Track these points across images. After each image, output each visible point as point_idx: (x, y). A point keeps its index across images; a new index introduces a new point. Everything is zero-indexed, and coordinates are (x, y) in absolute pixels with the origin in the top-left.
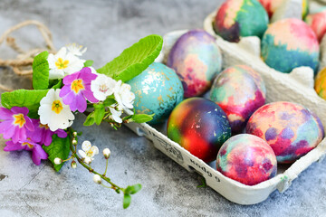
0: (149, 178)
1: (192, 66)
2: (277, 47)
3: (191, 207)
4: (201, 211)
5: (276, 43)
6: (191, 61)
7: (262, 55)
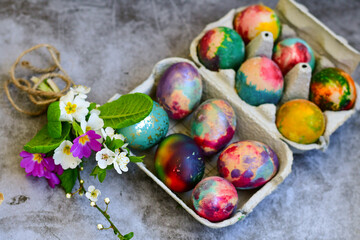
0: (139, 199)
1: (177, 100)
2: (248, 86)
3: (171, 227)
4: (178, 231)
5: (248, 83)
6: (177, 96)
7: (235, 87)
